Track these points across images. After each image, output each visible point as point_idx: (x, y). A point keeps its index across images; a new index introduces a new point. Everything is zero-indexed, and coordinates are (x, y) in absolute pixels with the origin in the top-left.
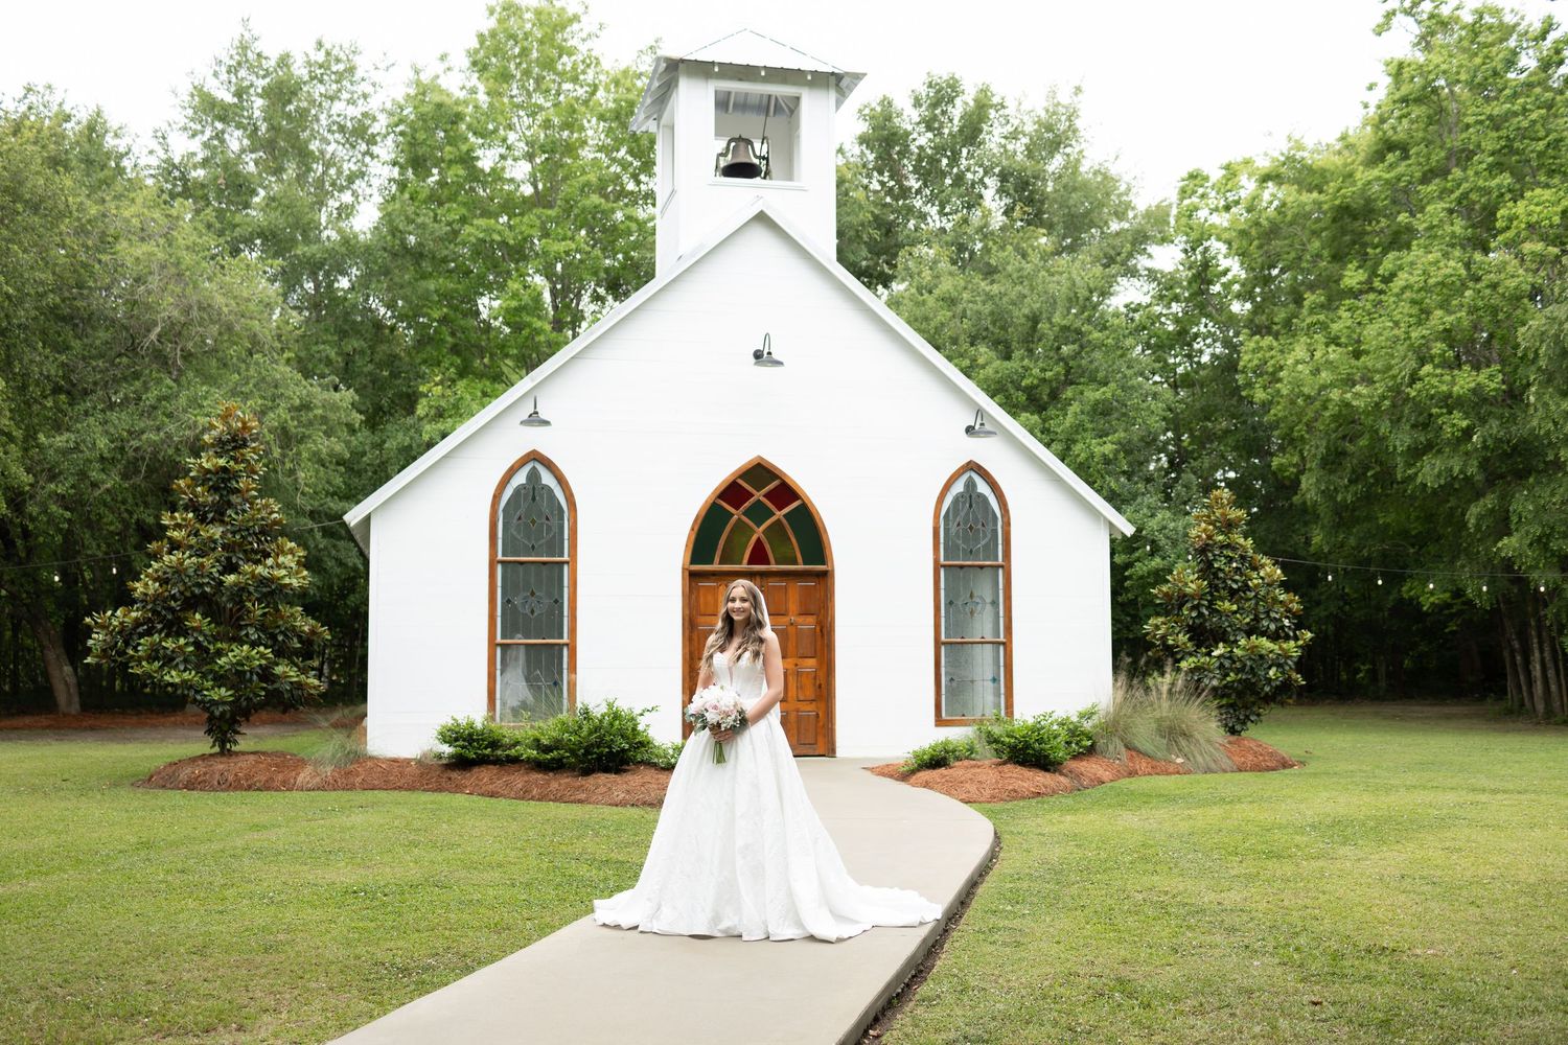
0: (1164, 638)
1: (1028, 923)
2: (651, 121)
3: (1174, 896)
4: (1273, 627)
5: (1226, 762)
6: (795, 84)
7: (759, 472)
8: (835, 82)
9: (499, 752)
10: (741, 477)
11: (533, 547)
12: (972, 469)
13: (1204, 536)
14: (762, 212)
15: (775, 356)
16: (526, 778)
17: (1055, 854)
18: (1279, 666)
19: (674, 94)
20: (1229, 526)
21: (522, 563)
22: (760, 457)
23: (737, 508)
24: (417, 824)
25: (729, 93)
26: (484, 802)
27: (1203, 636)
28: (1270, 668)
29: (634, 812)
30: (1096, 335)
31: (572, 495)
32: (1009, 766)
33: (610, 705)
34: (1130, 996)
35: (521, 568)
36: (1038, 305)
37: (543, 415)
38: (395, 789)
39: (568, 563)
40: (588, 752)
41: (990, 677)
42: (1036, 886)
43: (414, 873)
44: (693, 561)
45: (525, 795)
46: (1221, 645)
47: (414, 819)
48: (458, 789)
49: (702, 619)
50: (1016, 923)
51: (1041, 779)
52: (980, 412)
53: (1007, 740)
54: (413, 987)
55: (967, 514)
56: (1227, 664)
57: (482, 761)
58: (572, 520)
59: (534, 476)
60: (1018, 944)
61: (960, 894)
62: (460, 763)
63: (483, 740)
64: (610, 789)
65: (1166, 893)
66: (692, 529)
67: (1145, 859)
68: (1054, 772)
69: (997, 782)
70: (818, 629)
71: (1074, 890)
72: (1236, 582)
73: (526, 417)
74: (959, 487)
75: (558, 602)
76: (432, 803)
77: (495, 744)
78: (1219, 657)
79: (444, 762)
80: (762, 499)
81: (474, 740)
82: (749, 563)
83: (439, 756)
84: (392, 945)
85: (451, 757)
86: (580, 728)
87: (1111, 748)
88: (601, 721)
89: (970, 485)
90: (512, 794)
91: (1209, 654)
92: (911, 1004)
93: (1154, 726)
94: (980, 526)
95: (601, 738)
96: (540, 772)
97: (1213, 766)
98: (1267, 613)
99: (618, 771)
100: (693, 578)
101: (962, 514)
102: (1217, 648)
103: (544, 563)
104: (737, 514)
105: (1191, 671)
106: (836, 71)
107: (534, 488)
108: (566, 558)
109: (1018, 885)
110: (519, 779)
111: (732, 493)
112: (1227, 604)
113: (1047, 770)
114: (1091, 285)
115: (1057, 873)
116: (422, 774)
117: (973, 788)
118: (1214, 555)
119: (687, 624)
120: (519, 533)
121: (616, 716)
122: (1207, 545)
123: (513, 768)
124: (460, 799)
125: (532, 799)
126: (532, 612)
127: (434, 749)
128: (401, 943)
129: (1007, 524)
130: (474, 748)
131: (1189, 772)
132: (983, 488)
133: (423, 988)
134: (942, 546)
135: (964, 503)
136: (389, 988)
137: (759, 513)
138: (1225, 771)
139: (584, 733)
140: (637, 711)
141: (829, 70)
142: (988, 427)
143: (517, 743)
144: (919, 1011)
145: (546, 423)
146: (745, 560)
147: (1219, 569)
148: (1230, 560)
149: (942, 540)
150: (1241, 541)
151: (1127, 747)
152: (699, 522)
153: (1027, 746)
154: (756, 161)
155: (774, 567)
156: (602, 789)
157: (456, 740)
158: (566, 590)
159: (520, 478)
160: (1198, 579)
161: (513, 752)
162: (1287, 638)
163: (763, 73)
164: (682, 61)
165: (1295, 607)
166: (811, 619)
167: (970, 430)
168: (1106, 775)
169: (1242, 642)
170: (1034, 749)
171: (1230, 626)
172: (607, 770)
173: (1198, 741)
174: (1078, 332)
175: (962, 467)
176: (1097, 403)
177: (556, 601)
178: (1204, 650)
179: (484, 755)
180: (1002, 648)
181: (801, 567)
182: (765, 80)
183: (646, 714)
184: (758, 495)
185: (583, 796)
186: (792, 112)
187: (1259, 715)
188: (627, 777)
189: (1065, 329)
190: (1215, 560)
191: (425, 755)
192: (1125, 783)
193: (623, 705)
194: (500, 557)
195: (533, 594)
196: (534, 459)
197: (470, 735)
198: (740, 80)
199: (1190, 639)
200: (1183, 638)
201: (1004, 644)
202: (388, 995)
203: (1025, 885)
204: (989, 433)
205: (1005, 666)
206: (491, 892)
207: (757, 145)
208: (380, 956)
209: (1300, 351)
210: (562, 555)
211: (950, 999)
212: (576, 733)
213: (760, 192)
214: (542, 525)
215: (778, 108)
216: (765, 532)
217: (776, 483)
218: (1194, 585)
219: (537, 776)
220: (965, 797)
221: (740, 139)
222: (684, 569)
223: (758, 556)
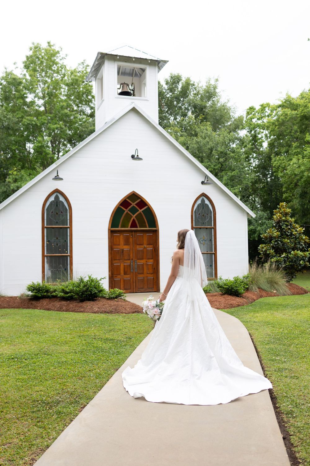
0: (266, 251)
1: (290, 366)
2: (93, 77)
4: (301, 247)
5: (289, 292)
6: (144, 64)
7: (134, 196)
8: (157, 64)
9: (49, 294)
10: (127, 198)
11: (57, 222)
12: (203, 196)
13: (279, 217)
14: (134, 107)
15: (140, 157)
16: (60, 303)
18: (303, 260)
19: (103, 67)
20: (286, 214)
21: (53, 228)
22: (134, 191)
23: (126, 209)
24: (26, 324)
25: (121, 66)
26: (47, 312)
27: (278, 251)
28: (300, 261)
29: (103, 315)
30: (232, 154)
31: (70, 204)
32: (226, 296)
33: (90, 277)
35: (53, 230)
36: (213, 145)
37: (60, 176)
38: (12, 308)
39: (69, 228)
40: (83, 294)
41: (210, 265)
43: (34, 348)
44: (112, 227)
45: (60, 309)
46: (284, 253)
47: (24, 321)
48: (35, 307)
49: (115, 247)
50: (286, 365)
51: (237, 300)
52: (206, 177)
53: (225, 287)
55: (202, 210)
56: (286, 259)
57: (44, 297)
58: (70, 213)
59: (57, 197)
60: (297, 377)
62: (35, 298)
63: (43, 290)
64: (92, 307)
66: (111, 216)
68: (241, 297)
69: (225, 302)
70: (154, 249)
71: (293, 348)
72: (289, 232)
73: (54, 177)
74: (199, 202)
75: (66, 241)
76: (28, 313)
77: (47, 291)
78: (284, 257)
79: (29, 298)
80: (135, 205)
81: (40, 290)
82: (131, 227)
83: (28, 296)
84: (37, 388)
85: (32, 296)
86: (79, 285)
87: (253, 288)
88: (87, 283)
89: (203, 201)
90: (56, 309)
91: (280, 256)
93: (265, 280)
94: (206, 215)
95: (88, 289)
96: (64, 301)
97: (285, 293)
98: (299, 243)
99: (93, 300)
100: (112, 233)
101: (201, 210)
102: (283, 254)
103: (61, 228)
104: (126, 211)
105: (276, 262)
106: (159, 60)
107: (57, 202)
108: (68, 226)
110: (57, 304)
111: (124, 203)
112: (286, 240)
113: (238, 297)
114: (230, 139)
115: (279, 340)
116: (22, 302)
117: (217, 304)
118: (282, 224)
119: (110, 248)
120: (52, 217)
121: (92, 281)
122: (280, 220)
123: (54, 299)
124: (37, 312)
125: (63, 311)
126: (57, 245)
127: (25, 293)
128: (41, 388)
129: (215, 214)
130: (40, 293)
131: (278, 296)
132: (207, 202)
134: (194, 221)
135: (201, 207)
137: (134, 211)
138: (289, 295)
139: (81, 287)
140: (99, 279)
141: (157, 59)
142: (209, 182)
143: (55, 291)
145: (62, 179)
146: (129, 227)
147: (283, 228)
148: (287, 226)
149: (194, 219)
150: (290, 219)
151: (259, 288)
152: (114, 213)
153: (232, 288)
154: (130, 91)
155: (139, 229)
156: (89, 307)
157: (34, 290)
158: (69, 237)
159: (52, 199)
160: (277, 232)
161: (54, 294)
162: (305, 251)
163: (134, 60)
164: (106, 54)
165: (307, 241)
166: (151, 246)
167: (203, 183)
168: (255, 297)
169: (292, 252)
170: (234, 290)
171: (287, 247)
172: (89, 300)
173: (280, 285)
174: (226, 154)
175: (200, 195)
176: (232, 176)
177: (65, 241)
178: (278, 255)
179: (44, 295)
180: (213, 255)
181: (148, 228)
182: (134, 62)
183: (102, 280)
184: (134, 204)
185: (82, 310)
186: (141, 75)
187: (295, 276)
188: (97, 302)
189: (222, 152)
190: (282, 225)
191: (22, 295)
192: (261, 300)
193: (94, 277)
194: (45, 226)
195: (57, 238)
196: (57, 192)
197: (39, 288)
198: (126, 62)
199: (274, 252)
200: (272, 251)
201: (214, 254)
202: (46, 422)
204: (209, 184)
205: (214, 261)
206: (70, 357)
207: (130, 87)
208: (34, 395)
209: (294, 160)
210: (67, 225)
212: (78, 287)
213: (133, 101)
214: (60, 214)
215: (136, 75)
216: (136, 217)
217: (139, 200)
218: (276, 233)
219: (64, 303)
220: (215, 307)
221: (124, 83)
222: (109, 230)
223: (134, 225)
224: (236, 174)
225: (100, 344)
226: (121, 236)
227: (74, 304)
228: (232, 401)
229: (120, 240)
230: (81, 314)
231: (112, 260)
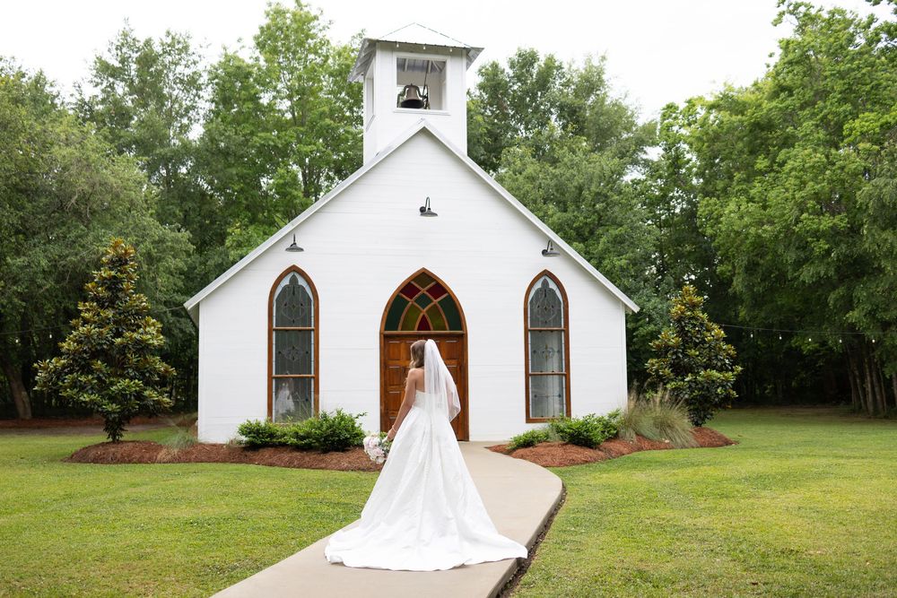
0: (657, 371)
1: (584, 538)
2: (360, 76)
3: (668, 521)
4: (719, 364)
5: (693, 442)
6: (443, 54)
7: (424, 277)
8: (466, 54)
9: (275, 440)
10: (412, 280)
11: (294, 321)
12: (546, 275)
13: (679, 312)
14: (424, 127)
15: (432, 210)
16: (290, 455)
17: (598, 497)
18: (723, 386)
19: (374, 60)
20: (693, 306)
21: (287, 330)
22: (424, 268)
23: (411, 298)
24: (227, 483)
25: (405, 60)
26: (266, 469)
27: (680, 370)
28: (718, 387)
29: (354, 474)
30: (616, 197)
31: (316, 291)
32: (569, 446)
33: (339, 413)
34: (646, 581)
35: (286, 334)
36: (582, 180)
37: (299, 245)
38: (214, 461)
39: (313, 330)
40: (326, 440)
41: (558, 394)
42: (588, 516)
43: (226, 511)
44: (386, 329)
45: (289, 465)
46: (690, 375)
47: (225, 479)
48: (251, 461)
49: (390, 362)
50: (577, 538)
51: (588, 453)
52: (550, 242)
53: (568, 430)
54: (225, 580)
55: (543, 300)
56: (693, 385)
57: (265, 445)
58: (316, 305)
59: (294, 280)
60: (579, 550)
61: (544, 521)
62: (252, 447)
63: (265, 433)
64: (339, 461)
65: (664, 519)
66: (385, 310)
67: (650, 500)
68: (595, 448)
69: (563, 455)
70: (458, 367)
71: (610, 518)
72: (698, 338)
73: (289, 246)
74: (538, 285)
75: (308, 353)
76: (236, 470)
77: (272, 435)
78: (688, 382)
79: (243, 446)
80: (425, 292)
81: (260, 433)
82: (420, 330)
83: (240, 443)
84: (213, 554)
85: (247, 443)
86: (322, 425)
87: (628, 434)
88: (333, 421)
89: (545, 284)
90: (282, 464)
91: (683, 380)
92: (518, 587)
93: (652, 422)
94: (551, 307)
95: (334, 431)
96: (298, 451)
97: (686, 444)
98: (716, 356)
99: (344, 451)
100: (386, 339)
101: (541, 300)
102: (687, 376)
103: (300, 330)
104: (411, 302)
105: (673, 390)
106: (467, 47)
107: (294, 287)
108: (313, 327)
109: (578, 515)
110: (286, 456)
111: (408, 289)
112: (693, 351)
113: (592, 448)
114: (613, 169)
115: (600, 508)
116: (230, 453)
117: (549, 459)
118: (685, 323)
119: (383, 365)
120: (285, 313)
121: (342, 418)
122: (681, 317)
123: (283, 449)
124: (252, 468)
125: (294, 467)
126: (293, 358)
127: (237, 438)
128: (218, 553)
129: (566, 306)
130: (260, 437)
131: (673, 448)
132: (552, 285)
133: (232, 580)
134: (529, 319)
135: (542, 294)
136: (212, 581)
137: (424, 301)
138: (693, 447)
139: (324, 429)
141: (463, 46)
142: (555, 251)
143: (285, 435)
144: (523, 591)
145: (302, 250)
146: (417, 329)
147: (688, 331)
148: (695, 326)
149: (529, 316)
150: (701, 315)
151: (637, 434)
152: (389, 306)
153: (580, 434)
154: (421, 99)
155: (432, 332)
156: (335, 461)
157: (250, 433)
158: (313, 346)
159: (286, 282)
160: (676, 336)
161: (282, 440)
162: (727, 370)
163: (424, 48)
164: (378, 41)
165: (732, 352)
166: (454, 362)
167: (544, 253)
168: (625, 450)
169: (702, 373)
170: (583, 435)
171: (695, 364)
172: (337, 450)
173: (677, 430)
174: (606, 196)
175: (540, 274)
176: (617, 236)
178: (680, 378)
179: (266, 442)
180: (564, 377)
181: (448, 332)
182: (426, 52)
183: (360, 417)
184: (423, 291)
185: (323, 465)
186: (441, 70)
187: (712, 415)
188: (349, 454)
189: (598, 194)
190: (686, 326)
191: (231, 442)
192: (635, 455)
193: (346, 412)
194: (274, 327)
195: (294, 348)
196: (294, 271)
197: (258, 430)
198: (412, 52)
199: (672, 372)
200: (668, 371)
201: (565, 375)
202: (211, 585)
203: (582, 515)
204: (555, 254)
205: (566, 388)
206: (271, 522)
207: (421, 90)
208: (207, 561)
209: (732, 206)
210: (310, 326)
211: (540, 583)
212: (319, 428)
213: (424, 116)
214: (299, 308)
215: (433, 68)
216: (427, 311)
217: (433, 283)
218: (674, 340)
219: (297, 454)
220: (544, 463)
221: (412, 86)
222: (381, 334)
223: (424, 325)
224: (623, 232)
225: (325, 509)
226: (403, 345)
227: (312, 457)
228: (455, 568)
229: (400, 351)
230: (319, 472)
231: (385, 385)
